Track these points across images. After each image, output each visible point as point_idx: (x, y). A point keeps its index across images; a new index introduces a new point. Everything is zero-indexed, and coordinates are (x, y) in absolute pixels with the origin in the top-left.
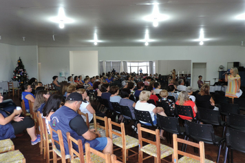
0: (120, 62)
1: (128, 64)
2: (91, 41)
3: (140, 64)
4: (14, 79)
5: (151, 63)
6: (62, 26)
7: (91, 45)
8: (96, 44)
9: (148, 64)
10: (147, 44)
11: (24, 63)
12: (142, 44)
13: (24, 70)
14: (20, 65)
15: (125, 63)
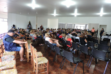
0: (72, 24)
1: (76, 25)
3: (81, 25)
4: (27, 29)
8: (55, 16)
9: (85, 25)
13: (31, 25)
14: (30, 23)
15: (74, 25)
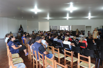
0: (57, 26)
1: (60, 27)
2: (46, 18)
3: (65, 27)
4: (19, 32)
5: (69, 26)
6: (36, 13)
7: (47, 20)
8: (48, 19)
9: (68, 27)
10: (68, 19)
11: (22, 26)
12: (66, 19)
13: (22, 29)
14: (21, 27)
15: (59, 26)
